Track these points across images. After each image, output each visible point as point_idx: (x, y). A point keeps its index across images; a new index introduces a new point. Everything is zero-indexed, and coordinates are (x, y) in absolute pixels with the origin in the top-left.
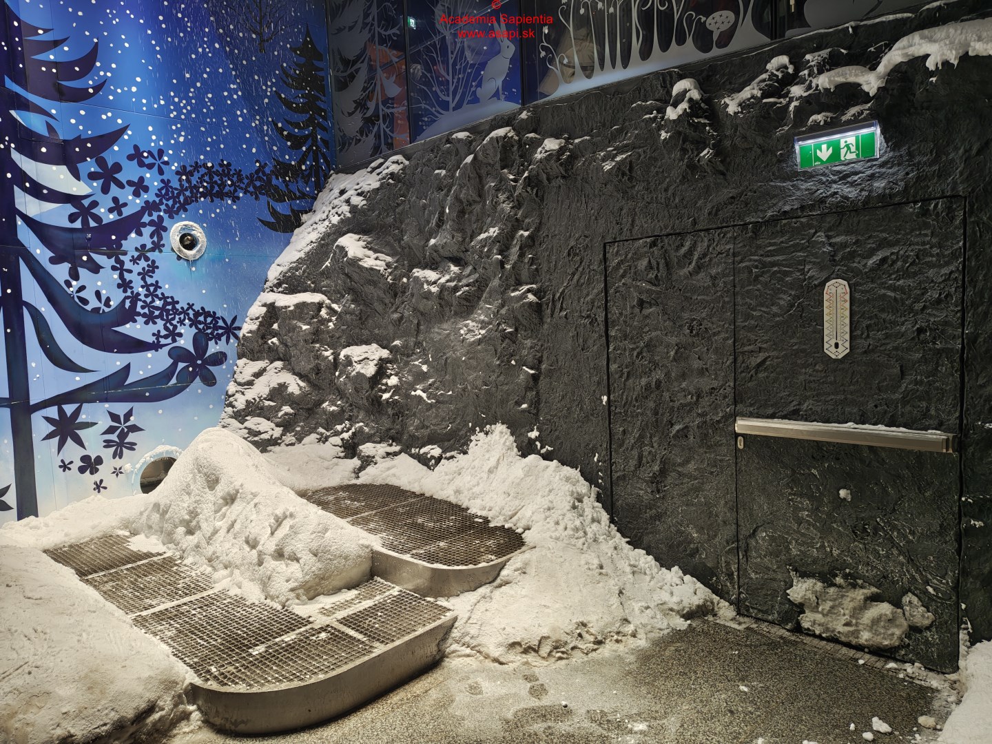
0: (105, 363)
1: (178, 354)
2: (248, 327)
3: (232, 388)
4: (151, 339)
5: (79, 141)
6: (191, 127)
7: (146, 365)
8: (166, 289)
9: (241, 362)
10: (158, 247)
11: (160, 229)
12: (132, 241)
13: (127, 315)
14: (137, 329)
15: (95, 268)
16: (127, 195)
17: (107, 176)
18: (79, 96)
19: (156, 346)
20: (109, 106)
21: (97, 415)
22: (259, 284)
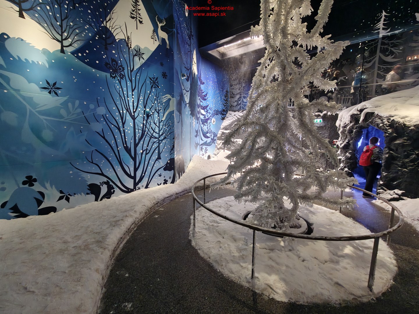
0: (205, 140)
1: (212, 139)
2: (218, 135)
3: (217, 145)
4: (209, 136)
5: (205, 106)
6: (215, 103)
7: (209, 140)
8: (211, 129)
9: (218, 141)
10: (211, 122)
11: (211, 120)
12: (209, 121)
13: (207, 133)
14: (208, 135)
15: (205, 125)
16: (208, 114)
17: (207, 112)
18: (205, 100)
19: (210, 137)
20: (208, 101)
21: (204, 147)
22: (220, 129)
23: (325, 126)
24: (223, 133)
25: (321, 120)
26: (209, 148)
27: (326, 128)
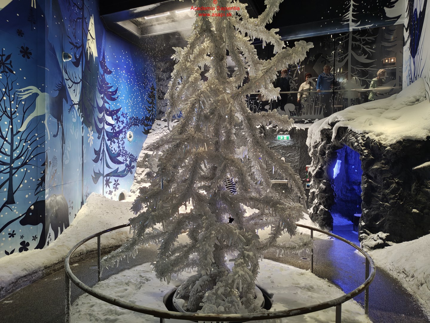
0: (114, 166)
1: (127, 166)
2: (139, 159)
3: (136, 175)
4: (122, 161)
5: (113, 111)
6: (132, 107)
7: (122, 167)
8: (126, 149)
9: (138, 168)
10: (125, 137)
11: (126, 133)
12: (121, 136)
13: (119, 155)
14: (120, 159)
15: (114, 143)
16: (120, 124)
17: (117, 120)
18: (114, 99)
19: (123, 163)
20: (119, 102)
21: (112, 179)
22: (141, 148)
23: (294, 145)
24: (147, 156)
25: (289, 136)
26: (121, 180)
27: (295, 149)
